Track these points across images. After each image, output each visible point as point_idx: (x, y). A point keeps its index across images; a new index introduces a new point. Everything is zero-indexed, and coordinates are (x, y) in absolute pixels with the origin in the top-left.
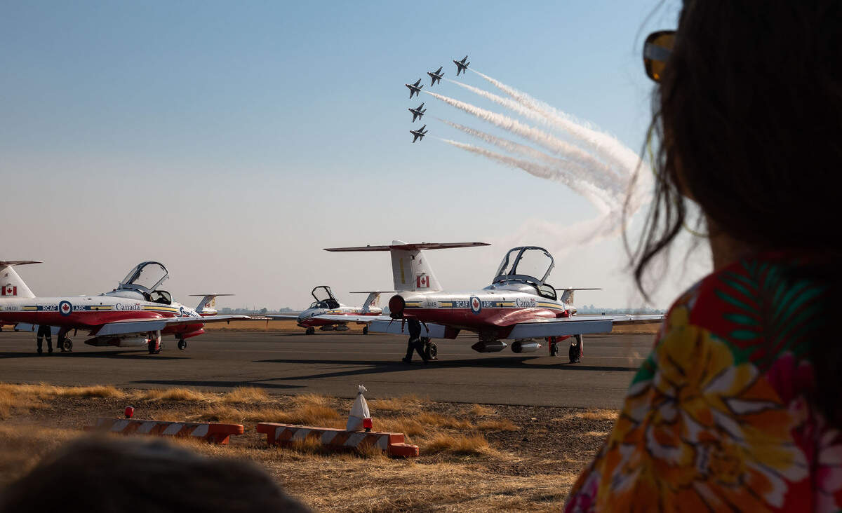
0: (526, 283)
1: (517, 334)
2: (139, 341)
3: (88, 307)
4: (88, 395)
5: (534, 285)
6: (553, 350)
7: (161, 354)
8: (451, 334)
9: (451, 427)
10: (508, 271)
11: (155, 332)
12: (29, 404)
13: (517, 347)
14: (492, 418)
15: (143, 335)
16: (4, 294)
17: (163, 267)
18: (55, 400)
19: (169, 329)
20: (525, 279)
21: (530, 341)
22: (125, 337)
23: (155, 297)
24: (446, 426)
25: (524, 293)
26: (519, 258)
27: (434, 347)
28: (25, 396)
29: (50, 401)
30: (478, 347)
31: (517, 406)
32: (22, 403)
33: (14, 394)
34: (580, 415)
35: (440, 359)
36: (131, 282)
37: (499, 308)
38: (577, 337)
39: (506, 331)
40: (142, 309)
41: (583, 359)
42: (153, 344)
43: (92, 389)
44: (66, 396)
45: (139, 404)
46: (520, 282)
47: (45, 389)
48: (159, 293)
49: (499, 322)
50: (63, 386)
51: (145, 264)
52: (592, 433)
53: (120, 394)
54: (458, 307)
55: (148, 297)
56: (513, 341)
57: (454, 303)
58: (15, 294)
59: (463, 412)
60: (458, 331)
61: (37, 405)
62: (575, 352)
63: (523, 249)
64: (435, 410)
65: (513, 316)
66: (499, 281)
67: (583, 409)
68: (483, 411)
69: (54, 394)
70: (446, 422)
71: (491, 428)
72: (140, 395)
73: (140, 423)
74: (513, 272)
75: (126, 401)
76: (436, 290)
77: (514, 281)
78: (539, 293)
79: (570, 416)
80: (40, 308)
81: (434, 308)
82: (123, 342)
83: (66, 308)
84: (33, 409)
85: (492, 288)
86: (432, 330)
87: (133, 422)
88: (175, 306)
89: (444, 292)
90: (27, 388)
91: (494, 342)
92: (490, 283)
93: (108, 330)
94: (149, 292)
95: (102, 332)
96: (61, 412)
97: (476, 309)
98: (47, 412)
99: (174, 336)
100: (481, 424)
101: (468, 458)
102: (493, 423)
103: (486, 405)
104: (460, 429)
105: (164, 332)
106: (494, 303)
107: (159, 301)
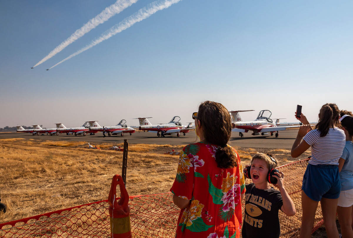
0: (265, 119)
1: (262, 131)
2: (175, 134)
3: (163, 127)
4: (165, 147)
5: (266, 119)
6: (272, 135)
7: (180, 137)
8: (246, 131)
9: (244, 153)
10: (260, 116)
11: (178, 132)
12: (152, 148)
13: (263, 134)
14: (253, 151)
15: (176, 133)
16: (145, 124)
17: (179, 117)
18: (157, 147)
19: (181, 131)
20: (264, 118)
21: (266, 132)
22: (172, 133)
23: (178, 124)
24: (243, 153)
25: (264, 121)
26: (263, 113)
27: (243, 134)
28: (151, 147)
29: (157, 148)
30: (253, 134)
31: (260, 148)
32: (151, 148)
33: (149, 146)
34: (274, 150)
35: (244, 137)
36: (172, 121)
37: (258, 125)
38: (278, 131)
39: (260, 130)
40: (175, 127)
41: (279, 137)
42: (178, 135)
43: (165, 145)
44: (160, 147)
45: (175, 149)
46: (263, 119)
47: (156, 145)
48: (179, 123)
49: (258, 128)
50: (159, 144)
51: (175, 117)
52: (276, 154)
53: (171, 146)
54: (248, 125)
55: (176, 124)
56: (261, 133)
57: (247, 124)
58: (148, 124)
59: (247, 150)
60: (248, 131)
61: (154, 149)
62: (277, 135)
63: (264, 111)
64: (241, 149)
65: (262, 127)
66: (258, 118)
67: (275, 149)
68: (252, 149)
69: (157, 146)
70: (243, 152)
71: (253, 153)
72: (175, 146)
73: (175, 153)
74: (261, 116)
75: (172, 148)
76: (242, 121)
77: (262, 118)
78: (268, 121)
79: (272, 151)
80: (153, 127)
81: (242, 125)
82: (171, 134)
83: (159, 127)
84: (153, 150)
85: (256, 120)
86: (243, 131)
87: (174, 152)
88: (182, 126)
89: (244, 122)
90: (151, 145)
91: (257, 133)
92: (256, 119)
93: (168, 132)
94: (176, 123)
95: (167, 132)
96: (159, 150)
97: (252, 125)
98: (156, 150)
99: (182, 133)
100: (250, 152)
101: (247, 160)
102: (254, 152)
103: (253, 148)
104: (246, 154)
105: (180, 132)
106: (257, 124)
107: (179, 125)
